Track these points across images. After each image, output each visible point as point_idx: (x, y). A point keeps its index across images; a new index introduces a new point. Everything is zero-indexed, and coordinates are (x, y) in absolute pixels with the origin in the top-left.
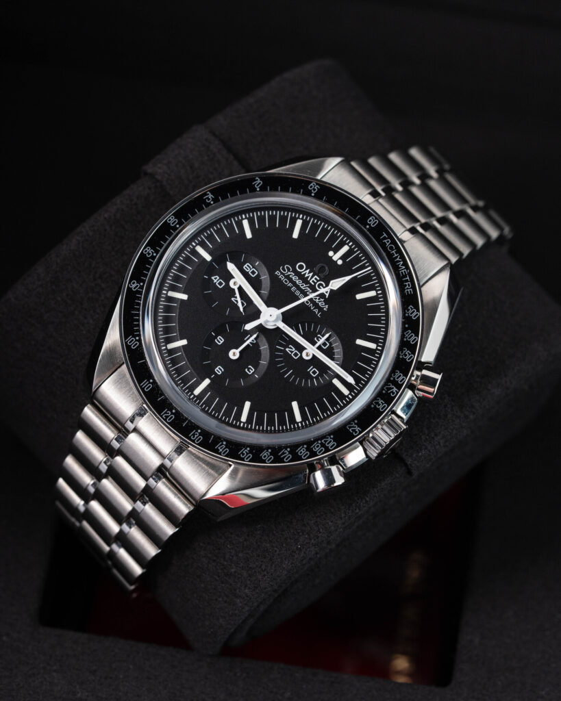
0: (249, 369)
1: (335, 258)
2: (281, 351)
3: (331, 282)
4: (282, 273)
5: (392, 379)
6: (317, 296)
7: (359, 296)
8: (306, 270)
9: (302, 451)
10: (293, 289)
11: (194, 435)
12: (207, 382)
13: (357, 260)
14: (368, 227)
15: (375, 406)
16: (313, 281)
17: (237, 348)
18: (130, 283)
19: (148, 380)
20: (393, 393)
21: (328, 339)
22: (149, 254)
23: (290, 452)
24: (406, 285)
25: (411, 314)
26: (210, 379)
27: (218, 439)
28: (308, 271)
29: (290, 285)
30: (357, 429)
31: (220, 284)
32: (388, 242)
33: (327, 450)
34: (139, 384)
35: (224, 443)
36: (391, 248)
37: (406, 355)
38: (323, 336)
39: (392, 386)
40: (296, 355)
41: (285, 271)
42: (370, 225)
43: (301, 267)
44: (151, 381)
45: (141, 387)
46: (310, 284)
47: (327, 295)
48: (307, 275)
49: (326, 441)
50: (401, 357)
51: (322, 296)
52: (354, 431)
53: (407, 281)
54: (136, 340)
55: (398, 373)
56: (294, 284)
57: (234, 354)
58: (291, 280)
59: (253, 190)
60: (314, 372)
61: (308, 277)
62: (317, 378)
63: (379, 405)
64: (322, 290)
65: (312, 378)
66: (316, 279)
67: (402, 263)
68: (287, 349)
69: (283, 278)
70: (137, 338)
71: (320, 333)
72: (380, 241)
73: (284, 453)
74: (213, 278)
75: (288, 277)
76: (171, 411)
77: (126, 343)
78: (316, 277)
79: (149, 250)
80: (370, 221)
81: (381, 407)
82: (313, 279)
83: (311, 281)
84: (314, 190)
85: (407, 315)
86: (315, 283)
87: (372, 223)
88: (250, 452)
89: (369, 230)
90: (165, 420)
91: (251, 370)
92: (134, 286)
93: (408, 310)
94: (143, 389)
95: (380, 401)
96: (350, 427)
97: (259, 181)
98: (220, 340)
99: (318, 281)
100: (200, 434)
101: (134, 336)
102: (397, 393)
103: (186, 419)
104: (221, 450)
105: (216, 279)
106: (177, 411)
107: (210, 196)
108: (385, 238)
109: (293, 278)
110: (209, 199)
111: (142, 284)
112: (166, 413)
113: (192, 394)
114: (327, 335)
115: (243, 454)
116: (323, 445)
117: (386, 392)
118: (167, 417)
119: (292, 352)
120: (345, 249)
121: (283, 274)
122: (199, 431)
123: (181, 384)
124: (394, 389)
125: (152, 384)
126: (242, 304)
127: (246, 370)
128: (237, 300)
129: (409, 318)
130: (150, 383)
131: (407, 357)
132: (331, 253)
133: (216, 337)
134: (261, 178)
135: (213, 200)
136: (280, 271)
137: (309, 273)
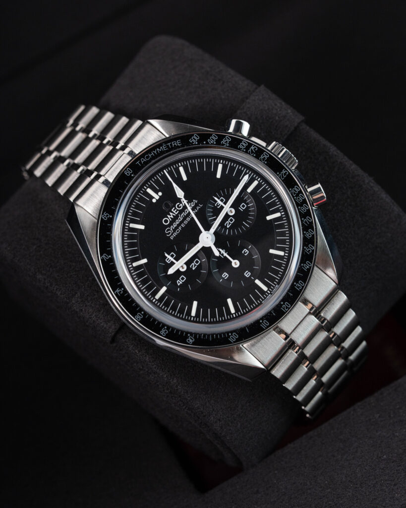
0: (245, 253)
1: (157, 197)
2: (229, 231)
3: (178, 196)
4: (172, 235)
5: (245, 150)
6: (189, 205)
7: (185, 178)
8: (168, 218)
9: (304, 210)
10: (183, 225)
11: (298, 287)
12: (257, 282)
13: (157, 182)
14: (132, 175)
15: (266, 161)
16: (176, 212)
17: (231, 262)
18: (189, 344)
19: (261, 323)
20: (255, 148)
21: (219, 199)
22: (165, 332)
23: (305, 218)
24: (175, 145)
25: (195, 140)
26: (255, 280)
27: (300, 270)
28: (169, 216)
29: (180, 228)
30: (284, 172)
31: (183, 279)
32: (143, 160)
33: (301, 192)
34: (264, 330)
35: (302, 265)
36: (147, 157)
37: (226, 142)
38: (216, 201)
39: (250, 150)
40: (231, 220)
41: (170, 233)
42: (131, 174)
43: (166, 221)
44: (261, 321)
45: (266, 328)
46: (178, 214)
48: (172, 217)
49: (295, 194)
50: (228, 145)
52: (285, 174)
53: (171, 145)
54: (232, 335)
55: (240, 146)
56: (179, 225)
57: (236, 264)
58: (176, 228)
59: (110, 260)
60: (243, 206)
61: (173, 215)
62: (247, 204)
63: (265, 158)
65: (248, 208)
66: (174, 210)
67: (158, 149)
68: (228, 227)
69: (176, 234)
70: (230, 334)
71: (214, 204)
72: (143, 166)
73: (306, 222)
74: (179, 285)
75: (174, 230)
76: (282, 305)
77: (234, 342)
78: (172, 210)
79: (163, 332)
80: (128, 174)
81: (266, 157)
82: (174, 212)
83: (176, 213)
84: (107, 216)
85: (196, 143)
86: (177, 210)
87: (129, 173)
88: (307, 246)
89: (135, 174)
90: (289, 308)
91: (247, 251)
92: (191, 341)
93: (193, 142)
94: (268, 327)
95: (262, 157)
96: (283, 177)
97: (104, 256)
98: (225, 275)
99: (175, 208)
100: (297, 283)
101: (229, 337)
102: (255, 146)
103: (287, 293)
104: (308, 267)
105: (180, 282)
106: (281, 301)
107: (118, 291)
108: (140, 163)
109: (175, 226)
110: (120, 292)
111: (189, 335)
112: (284, 309)
113: (267, 292)
114: (216, 199)
115: (309, 251)
116: (297, 195)
117: (255, 153)
118: (287, 308)
119: (229, 223)
120: (149, 191)
121: (172, 233)
122: (295, 283)
123: (260, 301)
124: (252, 148)
125: (263, 321)
126: (197, 262)
127: (246, 255)
128: (194, 266)
129: (198, 141)
130: (263, 322)
131: (228, 140)
132: (154, 201)
133: (223, 279)
134: (102, 255)
135: (121, 288)
136: (170, 236)
137: (170, 215)
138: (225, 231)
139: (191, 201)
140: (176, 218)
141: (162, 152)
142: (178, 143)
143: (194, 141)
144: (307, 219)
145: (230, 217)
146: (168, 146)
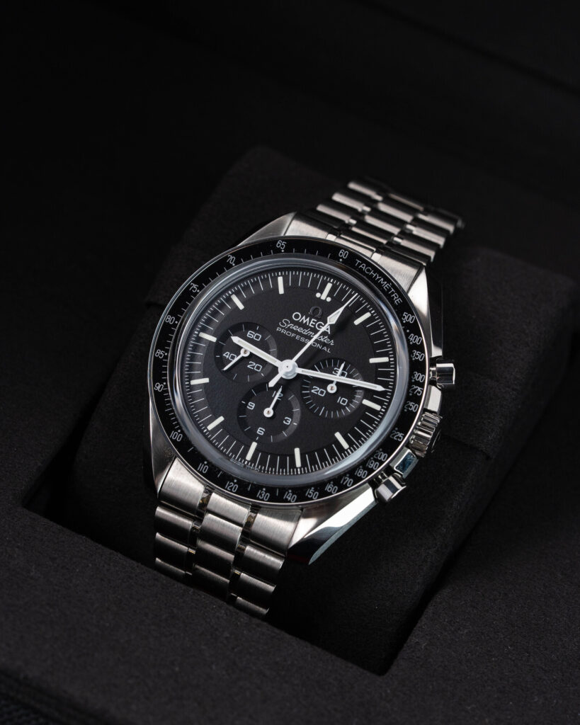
0: (286, 420)
1: (323, 297)
2: (307, 394)
3: (328, 318)
4: (282, 328)
5: (413, 381)
6: (320, 335)
7: (357, 322)
8: (302, 317)
11: (261, 494)
12: (254, 445)
13: (343, 292)
14: (341, 260)
15: (408, 410)
16: (312, 324)
17: (269, 407)
18: (154, 386)
19: (203, 463)
20: (419, 393)
21: (344, 369)
22: (161, 356)
23: (350, 477)
24: (394, 297)
25: (408, 319)
26: (256, 441)
27: (284, 490)
28: (304, 317)
29: (293, 335)
30: (400, 435)
31: (233, 358)
32: (363, 266)
33: (381, 463)
34: (196, 469)
35: (290, 491)
36: (369, 270)
37: (417, 356)
38: (339, 368)
39: (415, 387)
40: (322, 393)
41: (284, 325)
42: (342, 258)
44: (205, 462)
45: (199, 471)
46: (311, 327)
47: (329, 331)
48: (304, 322)
49: (377, 456)
50: (413, 359)
51: (324, 334)
52: (398, 437)
53: (393, 293)
55: (417, 374)
56: (297, 333)
57: (268, 412)
58: (293, 331)
59: (229, 266)
60: (344, 401)
61: (306, 322)
62: (348, 405)
63: (411, 407)
64: (323, 329)
65: (344, 407)
67: (383, 279)
68: (313, 391)
69: (285, 332)
70: (179, 431)
71: (335, 365)
72: (356, 268)
73: (345, 480)
74: (224, 355)
75: (289, 329)
76: (233, 482)
77: (171, 439)
78: (313, 320)
79: (160, 352)
80: (341, 254)
81: (413, 408)
82: (312, 322)
83: (310, 325)
84: (282, 246)
85: (404, 322)
86: (314, 326)
87: (343, 255)
88: (315, 490)
89: (343, 262)
91: (288, 421)
92: (158, 388)
93: (404, 317)
94: (201, 473)
95: (411, 404)
96: (393, 436)
97: (232, 257)
98: (252, 406)
99: (316, 323)
100: (266, 492)
101: (176, 430)
102: (423, 391)
103: (249, 483)
104: (289, 499)
105: (227, 355)
106: (238, 479)
107: (195, 286)
108: (359, 264)
109: (294, 328)
110: (194, 289)
111: (165, 383)
112: (229, 485)
114: (343, 366)
115: (310, 495)
116: (376, 460)
117: (413, 394)
118: (231, 488)
119: (318, 392)
120: (329, 286)
121: (284, 328)
122: (264, 489)
123: (232, 455)
124: (419, 389)
125: (207, 465)
126: (258, 368)
127: (284, 422)
128: (252, 365)
129: (408, 323)
130: (205, 465)
131: (419, 357)
132: (318, 295)
133: (247, 404)
134: (232, 254)
135: (198, 288)
136: (280, 327)
137: (306, 319)
138: (307, 389)
139: (331, 337)
140: (305, 326)
141: (380, 286)
142: (397, 300)
143: (406, 318)
144: (349, 480)
145: (326, 389)
146: (390, 290)
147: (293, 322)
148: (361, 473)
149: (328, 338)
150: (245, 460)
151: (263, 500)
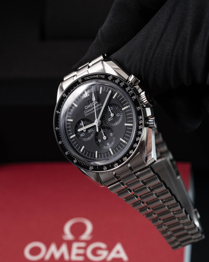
0: (111, 135)
1: (87, 96)
2: (108, 123)
5: (128, 91)
6: (95, 106)
7: (101, 93)
10: (92, 112)
11: (124, 159)
12: (110, 149)
15: (134, 100)
17: (103, 137)
19: (104, 167)
20: (132, 92)
22: (67, 153)
24: (102, 77)
27: (128, 152)
28: (88, 106)
29: (90, 113)
31: (83, 134)
33: (142, 119)
35: (130, 150)
36: (90, 77)
37: (122, 84)
38: (108, 108)
39: (130, 92)
41: (86, 113)
42: (81, 82)
43: (86, 107)
47: (97, 102)
48: (89, 107)
49: (139, 119)
50: (122, 86)
51: (96, 105)
52: (139, 109)
53: (101, 76)
54: (91, 167)
55: (126, 89)
56: (90, 111)
57: (105, 138)
58: (89, 112)
59: (59, 114)
60: (118, 115)
63: (134, 98)
65: (120, 116)
67: (95, 76)
68: (109, 121)
70: (91, 166)
72: (87, 80)
74: (81, 136)
75: (88, 113)
76: (115, 164)
77: (91, 170)
82: (91, 105)
84: (65, 95)
85: (110, 80)
86: (92, 105)
87: (80, 81)
88: (135, 143)
89: (82, 83)
90: (117, 166)
92: (75, 161)
93: (109, 79)
96: (138, 110)
97: (57, 111)
98: (100, 141)
99: (92, 104)
101: (90, 167)
103: (119, 160)
104: (131, 152)
106: (115, 162)
107: (57, 128)
108: (86, 78)
111: (75, 159)
112: (115, 166)
115: (135, 146)
117: (131, 94)
118: (116, 166)
120: (85, 92)
121: (87, 114)
122: (124, 157)
123: (108, 158)
126: (91, 130)
128: (89, 131)
130: (105, 167)
131: (123, 84)
132: (85, 97)
133: (98, 142)
134: (57, 110)
135: (58, 128)
136: (85, 115)
138: (107, 122)
139: (99, 103)
140: (90, 108)
141: (96, 78)
142: (103, 77)
143: (110, 78)
144: (139, 132)
145: (111, 117)
146: (99, 76)
147: (87, 110)
148: (140, 127)
149: (98, 104)
150: (112, 155)
151: (126, 160)
